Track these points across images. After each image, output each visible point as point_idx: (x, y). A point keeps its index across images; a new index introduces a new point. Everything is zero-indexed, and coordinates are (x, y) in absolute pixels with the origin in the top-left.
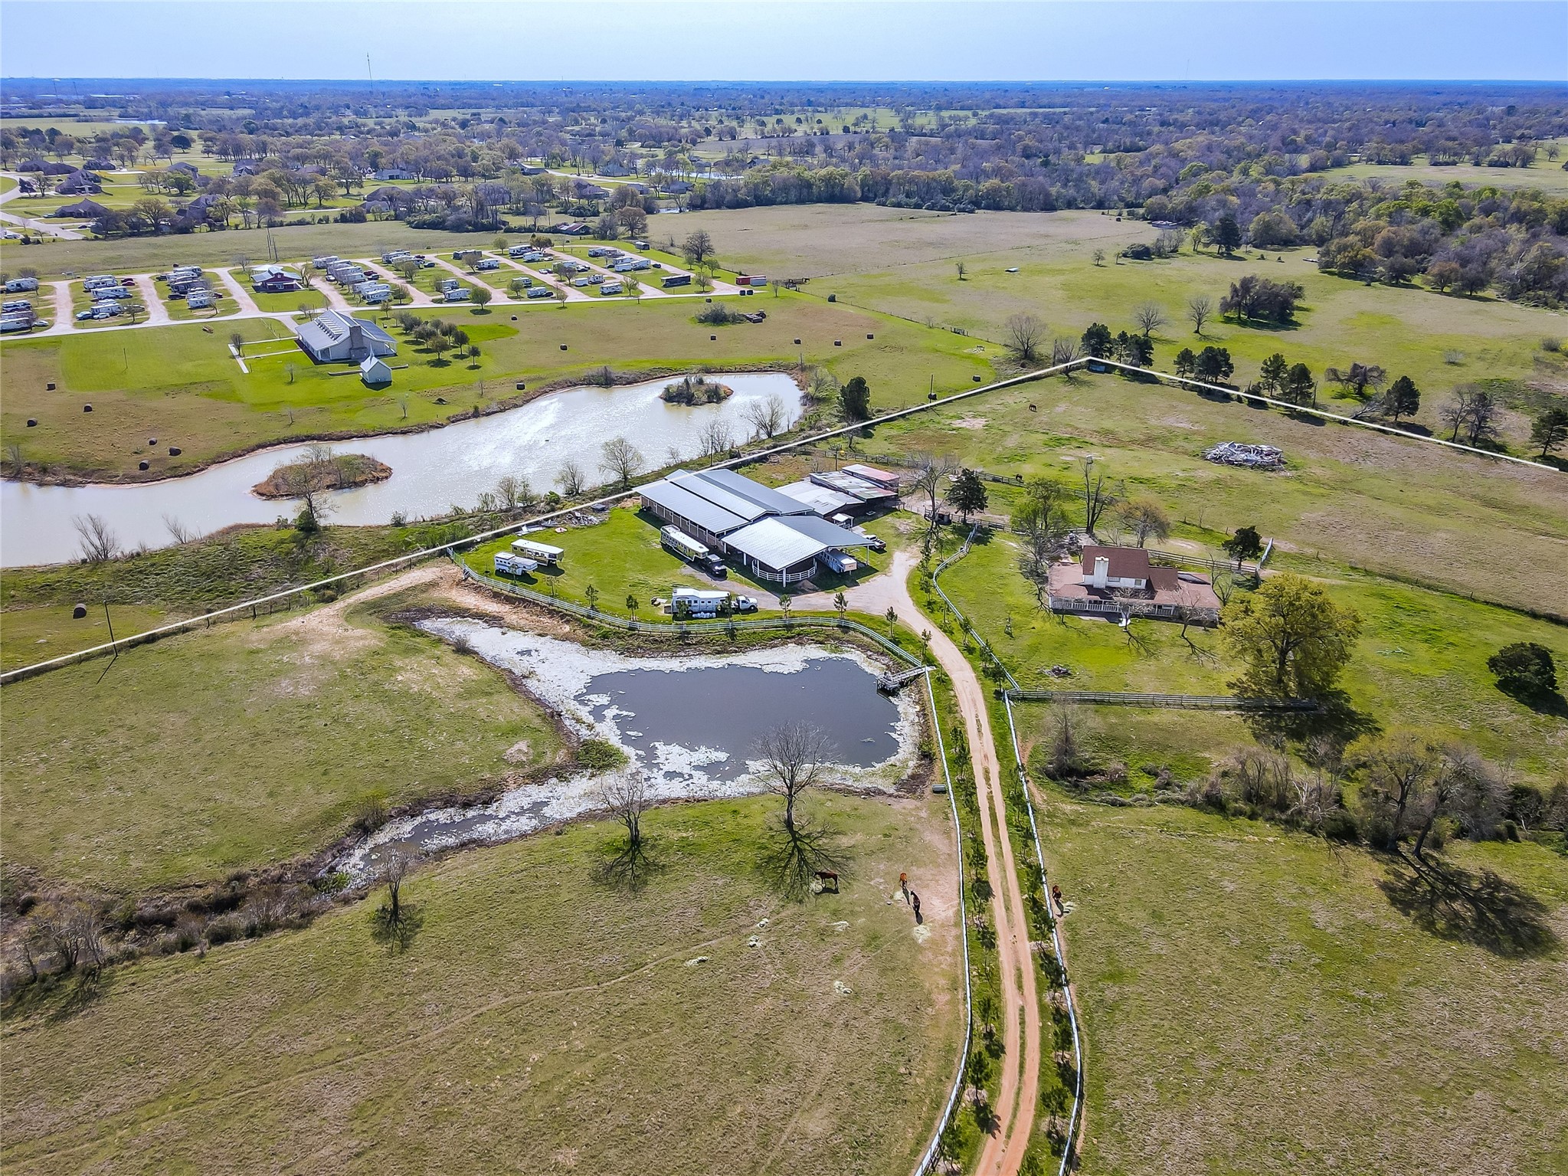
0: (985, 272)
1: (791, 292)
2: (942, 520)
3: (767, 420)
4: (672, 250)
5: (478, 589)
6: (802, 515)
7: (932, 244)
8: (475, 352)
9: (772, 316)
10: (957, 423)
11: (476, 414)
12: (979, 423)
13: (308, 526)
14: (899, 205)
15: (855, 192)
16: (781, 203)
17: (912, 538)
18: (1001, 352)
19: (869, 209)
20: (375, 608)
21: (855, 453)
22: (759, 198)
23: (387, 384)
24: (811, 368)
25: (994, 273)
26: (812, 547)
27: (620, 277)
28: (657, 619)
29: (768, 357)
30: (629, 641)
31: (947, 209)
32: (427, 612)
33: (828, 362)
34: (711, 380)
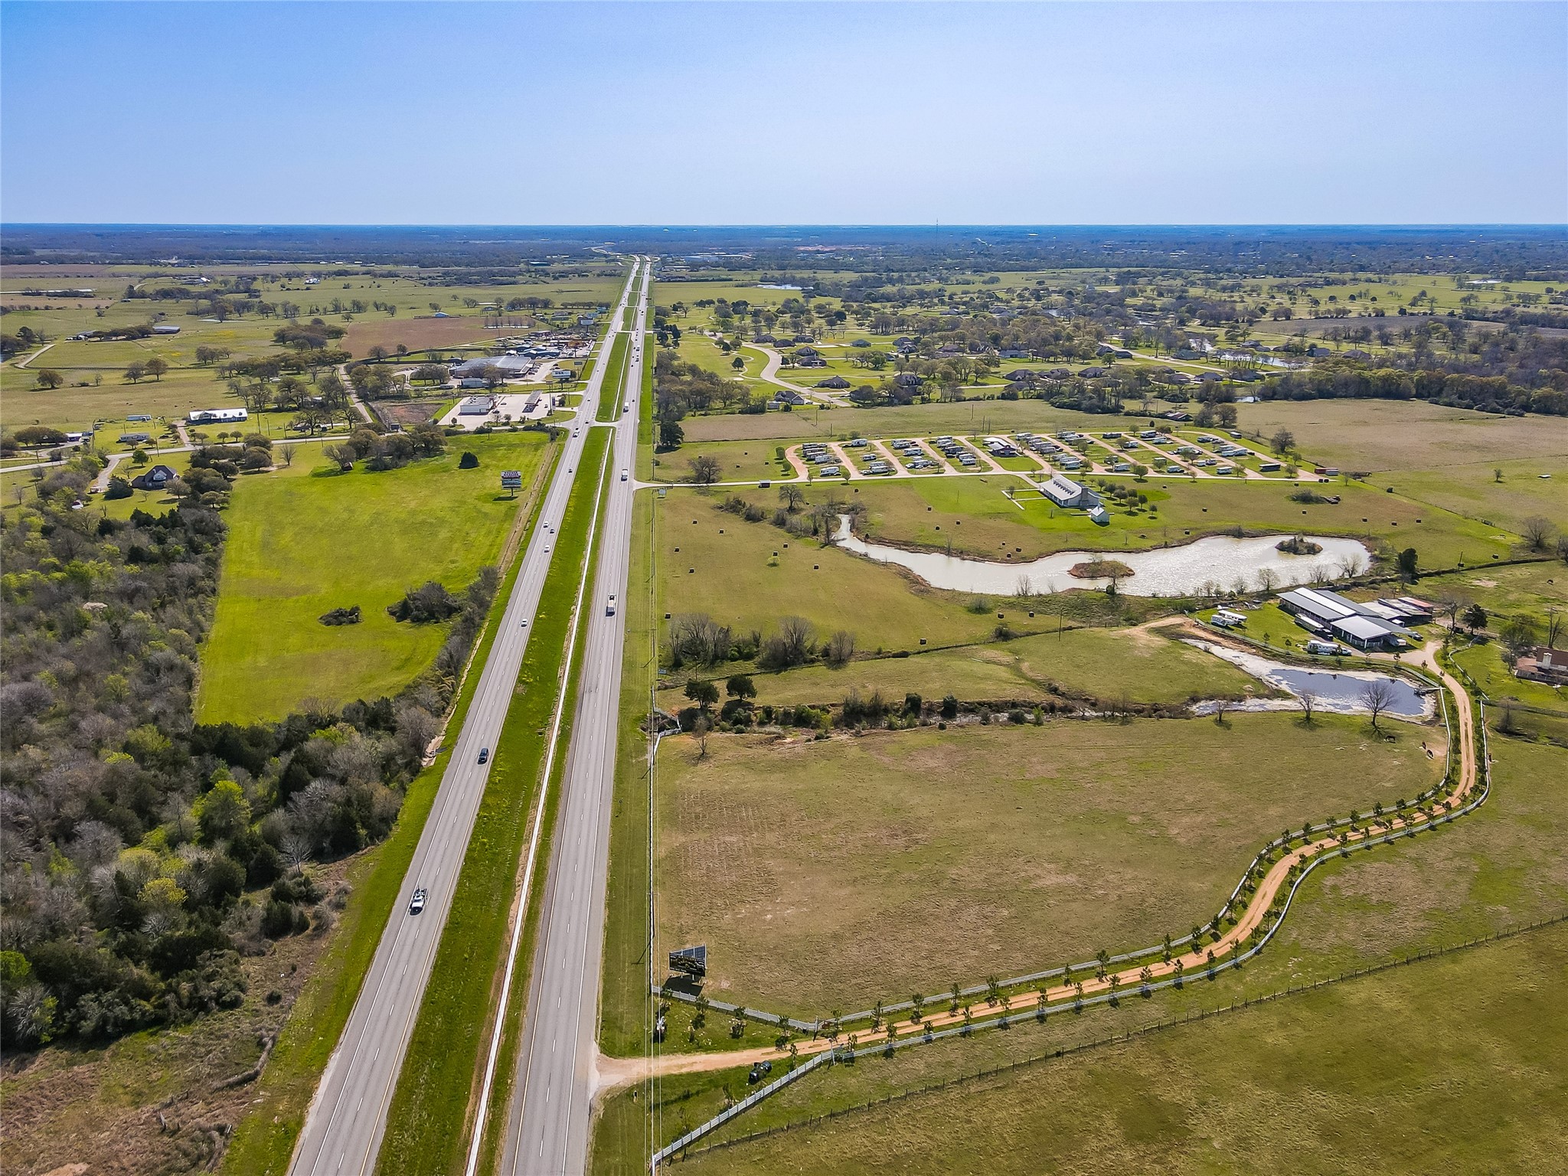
0: (1519, 477)
1: (1357, 483)
2: (1458, 630)
3: (1350, 568)
4: (1259, 440)
5: (1205, 630)
6: (1375, 617)
7: (1478, 447)
8: (1154, 509)
9: (1345, 500)
10: (1476, 583)
11: (1166, 546)
12: (1492, 584)
13: (1111, 591)
14: (1451, 405)
15: (1409, 389)
16: (1341, 397)
17: (1438, 636)
18: (1518, 540)
19: (1421, 407)
20: (1159, 631)
21: (1406, 593)
22: (1323, 391)
23: (1108, 523)
24: (1376, 539)
25: (1528, 477)
26: (1381, 631)
27: (1227, 461)
28: (1300, 651)
29: (1346, 530)
30: (1287, 659)
31: (1497, 411)
32: (1183, 636)
33: (1387, 536)
34: (1308, 540)
